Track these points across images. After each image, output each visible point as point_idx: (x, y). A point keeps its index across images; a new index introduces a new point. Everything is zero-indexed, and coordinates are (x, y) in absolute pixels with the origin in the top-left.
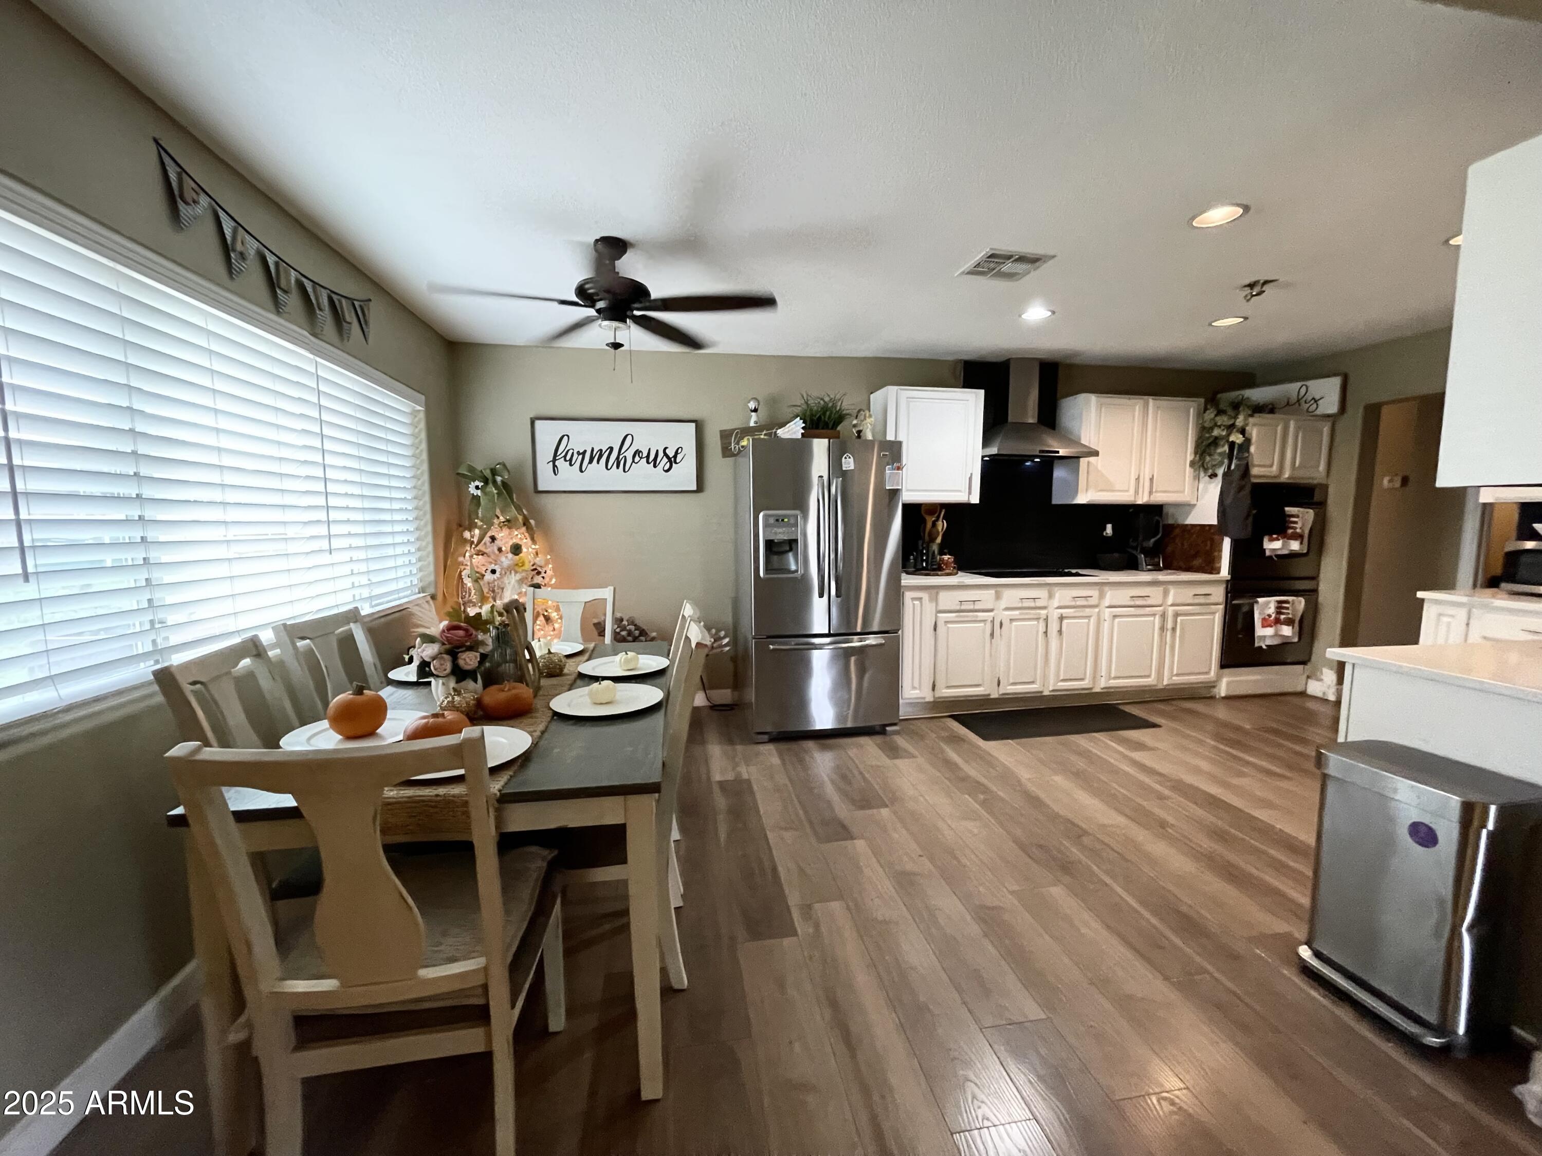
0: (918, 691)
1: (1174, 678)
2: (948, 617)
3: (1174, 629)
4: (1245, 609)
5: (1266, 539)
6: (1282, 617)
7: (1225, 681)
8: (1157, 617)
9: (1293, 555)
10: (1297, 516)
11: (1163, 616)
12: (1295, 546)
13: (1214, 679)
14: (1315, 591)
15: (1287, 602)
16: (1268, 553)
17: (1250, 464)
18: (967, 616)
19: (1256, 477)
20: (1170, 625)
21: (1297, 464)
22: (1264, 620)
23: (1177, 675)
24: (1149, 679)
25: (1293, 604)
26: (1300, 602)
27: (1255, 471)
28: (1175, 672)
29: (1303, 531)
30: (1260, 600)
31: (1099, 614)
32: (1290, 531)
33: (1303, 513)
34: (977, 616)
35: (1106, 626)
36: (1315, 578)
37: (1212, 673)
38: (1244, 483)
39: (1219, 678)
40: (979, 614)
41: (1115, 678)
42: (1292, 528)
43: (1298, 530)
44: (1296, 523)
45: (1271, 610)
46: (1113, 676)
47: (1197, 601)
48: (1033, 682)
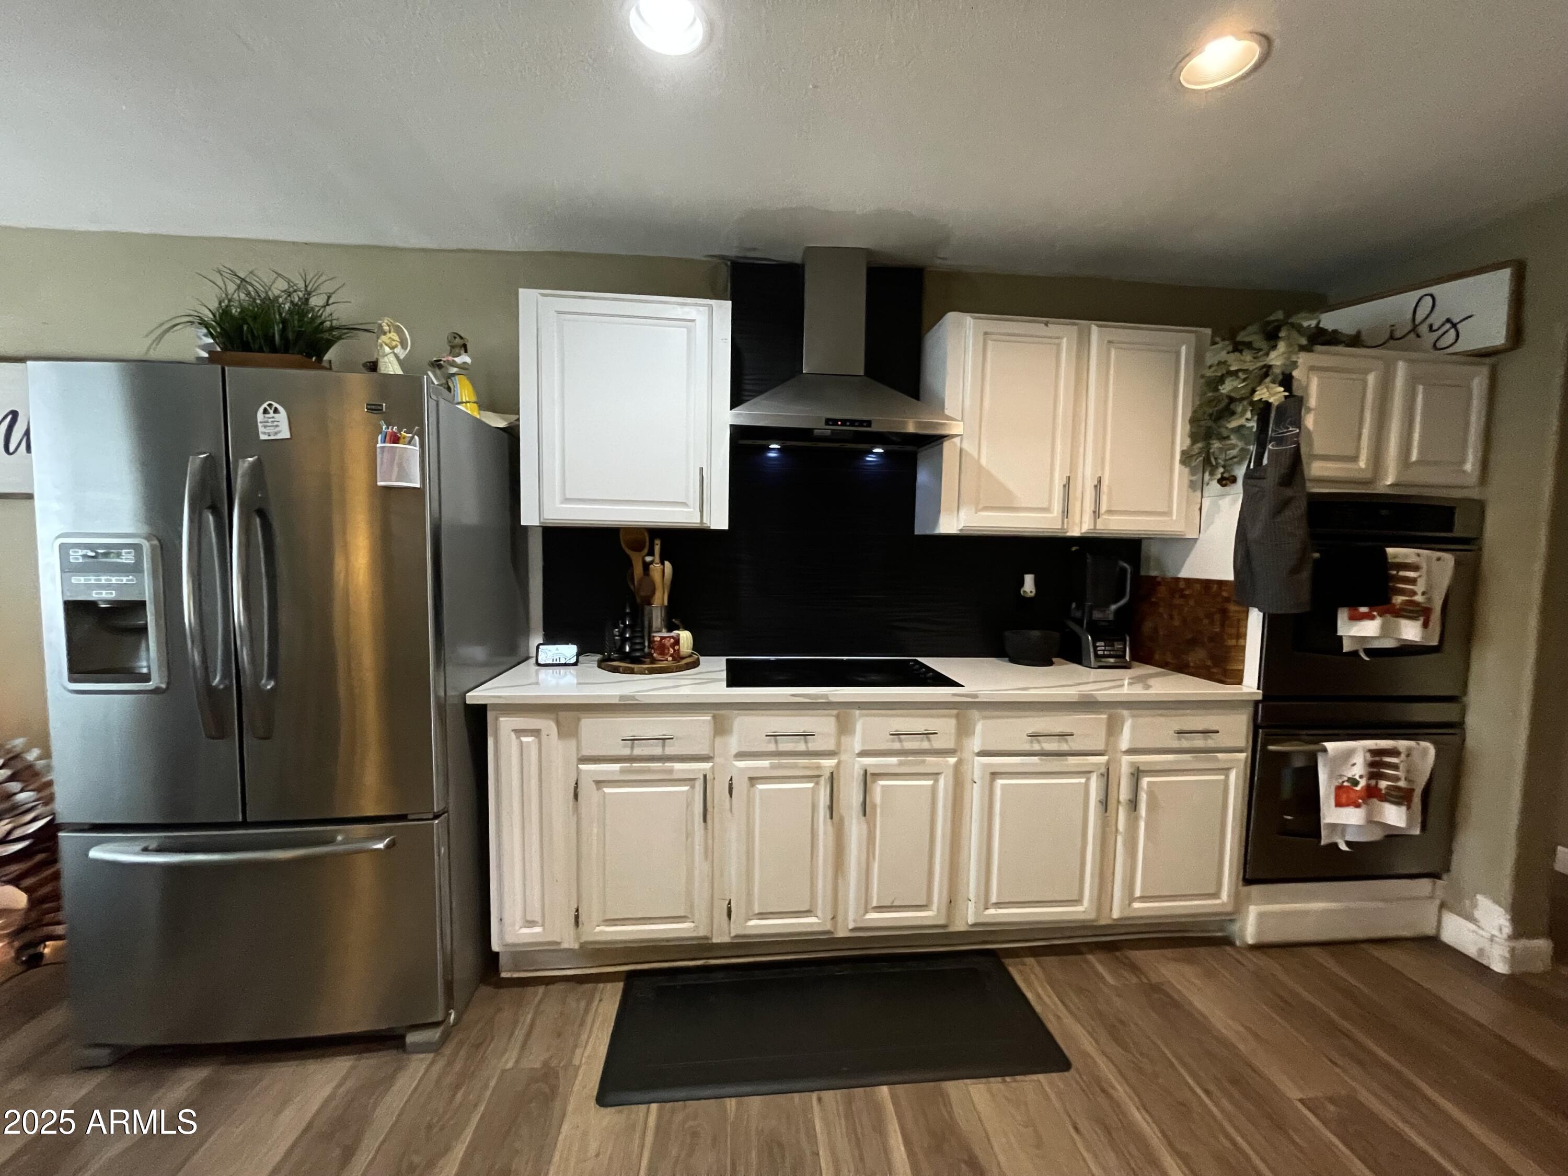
0: (538, 930)
1: (1136, 905)
2: (601, 772)
3: (1134, 804)
4: (1298, 763)
5: (1343, 616)
6: (1383, 784)
7: (1253, 912)
8: (1094, 778)
9: (1407, 650)
10: (1415, 568)
11: (1106, 776)
12: (1411, 631)
13: (1229, 909)
14: (1457, 726)
15: (1394, 752)
16: (1347, 647)
17: (1304, 450)
18: (649, 771)
19: (1320, 481)
20: (1124, 794)
21: (1414, 457)
22: (1339, 788)
23: (1143, 898)
24: (1080, 908)
25: (1408, 755)
26: (1425, 752)
27: (1316, 469)
28: (1138, 894)
29: (1429, 600)
30: (1331, 746)
31: (957, 767)
32: (1399, 599)
33: (1429, 559)
34: (671, 771)
35: (975, 795)
36: (1455, 699)
37: (1224, 896)
38: (1289, 492)
39: (1239, 904)
40: (678, 766)
41: (998, 905)
42: (1402, 592)
43: (1419, 598)
44: (1413, 581)
45: (1357, 769)
46: (994, 899)
47: (1185, 744)
48: (808, 912)
